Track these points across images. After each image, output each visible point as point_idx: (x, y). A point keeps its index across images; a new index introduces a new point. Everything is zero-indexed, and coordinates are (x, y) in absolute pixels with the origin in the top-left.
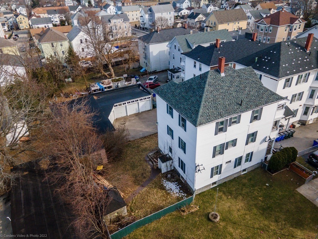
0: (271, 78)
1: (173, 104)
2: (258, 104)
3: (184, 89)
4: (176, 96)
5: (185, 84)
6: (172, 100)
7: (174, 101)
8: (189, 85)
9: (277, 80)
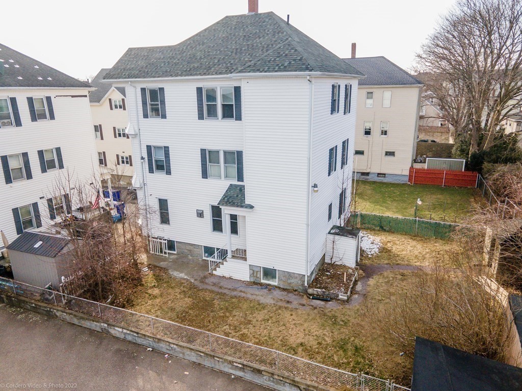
0: (73, 96)
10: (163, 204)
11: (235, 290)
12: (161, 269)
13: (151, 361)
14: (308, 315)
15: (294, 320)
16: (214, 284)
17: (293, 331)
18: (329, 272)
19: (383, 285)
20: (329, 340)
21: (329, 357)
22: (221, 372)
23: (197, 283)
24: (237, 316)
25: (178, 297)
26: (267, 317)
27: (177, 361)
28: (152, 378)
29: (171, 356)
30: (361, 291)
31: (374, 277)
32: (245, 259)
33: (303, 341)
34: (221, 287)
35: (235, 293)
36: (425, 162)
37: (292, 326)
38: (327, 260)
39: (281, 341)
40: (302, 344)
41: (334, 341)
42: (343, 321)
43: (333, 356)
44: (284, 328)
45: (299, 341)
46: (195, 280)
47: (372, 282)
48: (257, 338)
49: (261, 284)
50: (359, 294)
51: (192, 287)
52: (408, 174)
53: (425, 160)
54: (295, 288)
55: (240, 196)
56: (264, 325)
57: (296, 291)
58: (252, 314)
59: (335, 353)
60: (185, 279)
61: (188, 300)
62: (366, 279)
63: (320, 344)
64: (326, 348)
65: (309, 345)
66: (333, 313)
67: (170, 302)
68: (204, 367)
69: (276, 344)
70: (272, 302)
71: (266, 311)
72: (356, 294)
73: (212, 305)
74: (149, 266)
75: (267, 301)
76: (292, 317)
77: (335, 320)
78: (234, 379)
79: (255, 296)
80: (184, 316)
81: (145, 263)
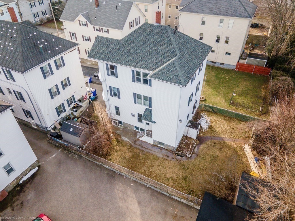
0: (71, 52)
1: (199, 62)
3: (184, 50)
4: (192, 58)
5: (179, 48)
6: (195, 63)
7: (196, 60)
8: (181, 45)
10: (117, 109)
11: (147, 149)
12: (118, 135)
13: (120, 179)
14: (175, 163)
15: (169, 166)
16: (140, 145)
17: (168, 171)
18: (184, 141)
19: (206, 149)
20: (181, 176)
21: (180, 183)
22: (143, 185)
23: (133, 144)
24: (149, 163)
25: (126, 152)
26: (159, 164)
27: (129, 179)
28: (121, 186)
29: (126, 177)
30: (196, 152)
31: (203, 144)
32: (152, 137)
33: (172, 176)
34: (142, 147)
35: (147, 151)
36: (246, 59)
37: (168, 169)
38: (185, 135)
39: (164, 175)
40: (171, 177)
41: (182, 177)
42: (187, 167)
43: (181, 183)
44: (165, 169)
45: (171, 176)
46: (132, 142)
47: (201, 147)
48: (156, 174)
49: (158, 146)
50: (195, 153)
51: (131, 146)
52: (236, 65)
53: (246, 58)
54: (171, 150)
55: (150, 116)
56: (158, 168)
57: (171, 151)
58: (154, 162)
59: (182, 182)
60: (128, 142)
61: (131, 154)
62: (199, 145)
63: (177, 177)
64: (179, 179)
65: (174, 178)
66: (184, 163)
67: (123, 154)
68: (138, 182)
69: (162, 177)
70: (162, 156)
71: (159, 161)
72: (194, 153)
73: (139, 156)
74: (113, 133)
75: (160, 156)
76: (169, 164)
77: (184, 167)
78: (148, 188)
79: (155, 153)
80: (130, 161)
81: (111, 131)
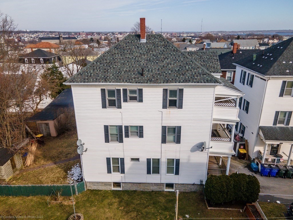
0: (261, 78)
2: (171, 80)
9: (265, 80)
